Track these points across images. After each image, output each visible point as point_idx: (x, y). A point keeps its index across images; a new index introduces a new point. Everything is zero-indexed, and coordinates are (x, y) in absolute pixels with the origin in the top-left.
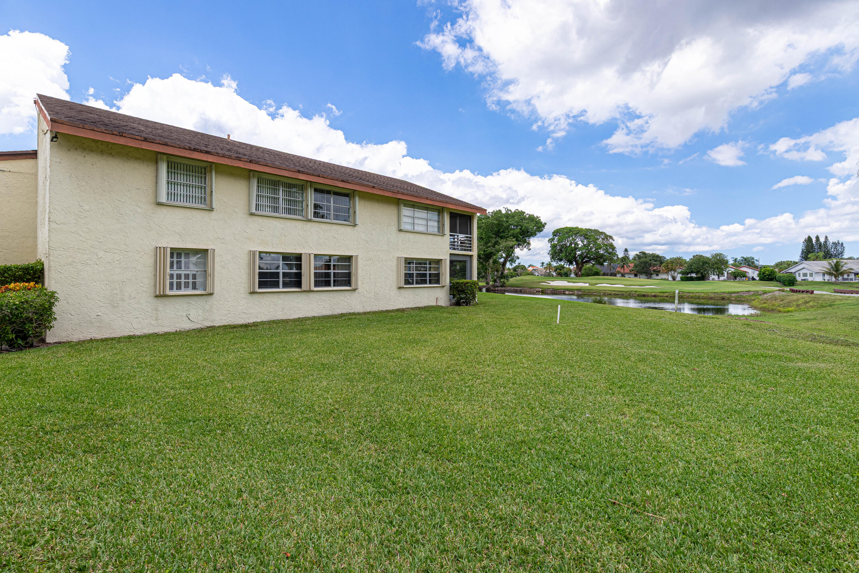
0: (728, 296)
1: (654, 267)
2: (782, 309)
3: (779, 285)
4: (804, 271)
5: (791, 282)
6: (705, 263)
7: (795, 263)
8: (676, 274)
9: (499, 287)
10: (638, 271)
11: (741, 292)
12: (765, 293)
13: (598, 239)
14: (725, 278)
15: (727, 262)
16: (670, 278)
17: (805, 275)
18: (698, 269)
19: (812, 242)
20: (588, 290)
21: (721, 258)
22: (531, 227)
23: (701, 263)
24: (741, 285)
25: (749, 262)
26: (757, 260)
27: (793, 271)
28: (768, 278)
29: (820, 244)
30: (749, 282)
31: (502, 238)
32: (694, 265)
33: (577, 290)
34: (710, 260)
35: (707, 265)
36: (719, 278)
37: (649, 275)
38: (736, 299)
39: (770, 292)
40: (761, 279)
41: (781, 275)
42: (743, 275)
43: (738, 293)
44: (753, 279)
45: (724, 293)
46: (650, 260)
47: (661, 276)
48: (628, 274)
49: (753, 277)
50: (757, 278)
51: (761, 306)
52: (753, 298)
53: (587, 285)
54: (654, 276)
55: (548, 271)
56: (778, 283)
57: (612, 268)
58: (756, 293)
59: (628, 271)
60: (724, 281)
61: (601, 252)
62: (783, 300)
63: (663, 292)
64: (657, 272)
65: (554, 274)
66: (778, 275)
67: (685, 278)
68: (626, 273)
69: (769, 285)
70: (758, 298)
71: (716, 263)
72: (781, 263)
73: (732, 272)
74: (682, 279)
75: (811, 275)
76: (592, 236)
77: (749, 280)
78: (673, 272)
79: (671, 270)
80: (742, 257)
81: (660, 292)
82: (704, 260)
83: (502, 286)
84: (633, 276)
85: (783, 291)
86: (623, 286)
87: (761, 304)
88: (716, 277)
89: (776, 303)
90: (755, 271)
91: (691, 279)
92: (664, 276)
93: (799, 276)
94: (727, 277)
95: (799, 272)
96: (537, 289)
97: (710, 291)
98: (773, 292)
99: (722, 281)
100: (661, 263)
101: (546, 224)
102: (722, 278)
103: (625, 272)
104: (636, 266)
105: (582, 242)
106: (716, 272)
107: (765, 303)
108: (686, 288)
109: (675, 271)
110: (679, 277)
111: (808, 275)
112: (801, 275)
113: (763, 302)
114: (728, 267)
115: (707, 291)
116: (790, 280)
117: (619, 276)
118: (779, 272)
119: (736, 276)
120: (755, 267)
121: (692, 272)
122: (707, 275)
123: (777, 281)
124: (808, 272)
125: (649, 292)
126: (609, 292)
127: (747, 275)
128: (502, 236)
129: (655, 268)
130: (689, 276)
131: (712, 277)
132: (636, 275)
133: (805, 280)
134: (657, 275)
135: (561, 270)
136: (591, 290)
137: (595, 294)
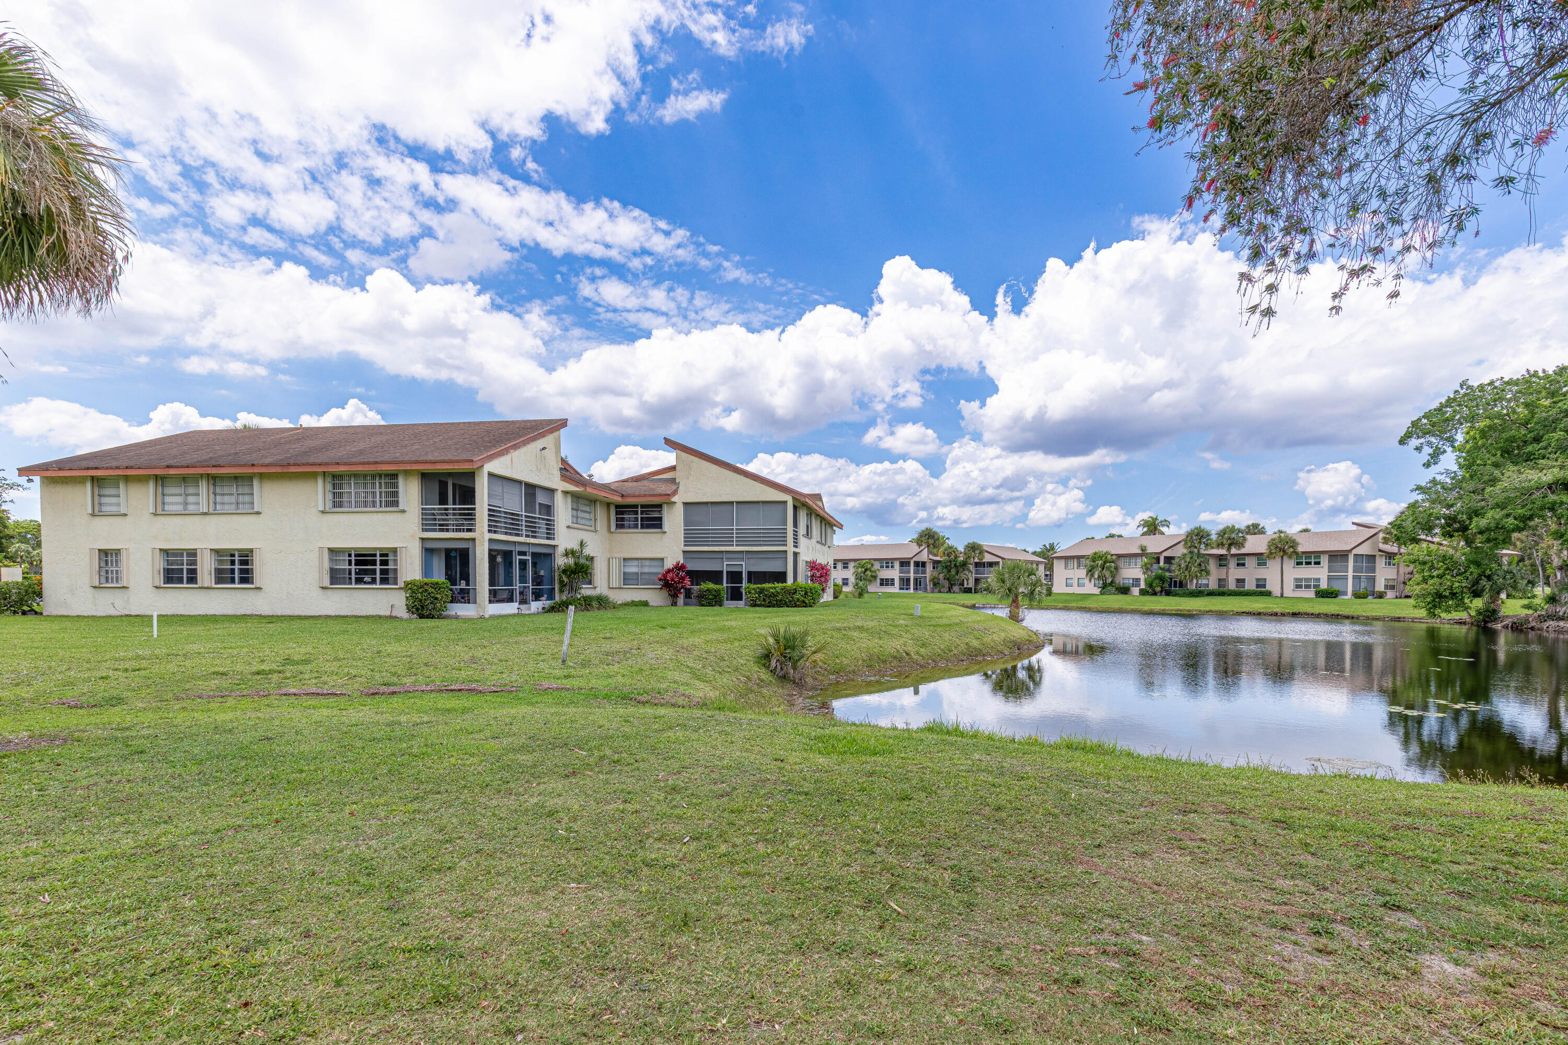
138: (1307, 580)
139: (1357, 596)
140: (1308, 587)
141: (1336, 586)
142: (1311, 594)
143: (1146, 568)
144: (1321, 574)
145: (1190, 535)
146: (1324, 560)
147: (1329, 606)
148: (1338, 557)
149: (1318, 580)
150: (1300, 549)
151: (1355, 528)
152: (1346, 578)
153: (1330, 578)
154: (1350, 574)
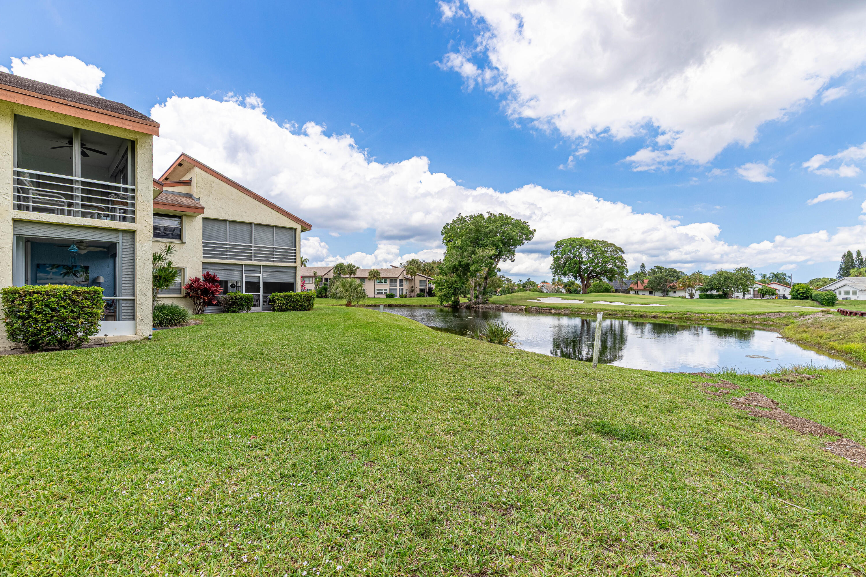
0: (750, 318)
1: (671, 283)
2: (836, 345)
3: (816, 304)
4: (846, 289)
5: (831, 301)
6: (727, 278)
7: (833, 280)
8: (694, 292)
9: (481, 304)
10: (652, 288)
11: (768, 313)
12: (802, 315)
13: (607, 252)
14: (752, 296)
15: (754, 278)
16: (688, 296)
17: (847, 293)
18: (719, 286)
19: (852, 257)
20: (576, 308)
21: (747, 273)
22: (516, 233)
23: (723, 279)
24: (769, 304)
25: (780, 279)
26: (789, 277)
27: (832, 288)
28: (802, 296)
29: (862, 259)
30: (780, 300)
31: (481, 246)
32: (715, 281)
33: (564, 308)
34: (733, 275)
35: (729, 280)
36: (744, 296)
37: (665, 292)
38: (761, 323)
39: (809, 314)
40: (793, 298)
41: (817, 292)
42: (773, 293)
43: (764, 314)
44: (784, 297)
45: (746, 314)
46: (666, 276)
47: (679, 294)
48: (643, 290)
49: (784, 295)
50: (789, 297)
51: (798, 336)
52: (785, 322)
53: (582, 302)
54: (671, 294)
55: (557, 287)
56: (815, 302)
57: (624, 285)
58: (789, 315)
59: (642, 288)
60: (750, 299)
61: (609, 266)
62: (834, 328)
63: (665, 313)
64: (674, 288)
65: (563, 290)
66: (814, 293)
67: (704, 295)
68: (640, 290)
69: (803, 304)
70: (793, 323)
71: (741, 279)
72: (817, 280)
73: (759, 289)
74: (701, 297)
75: (855, 293)
76: (599, 247)
77: (779, 298)
78: (690, 289)
79: (689, 287)
80: (771, 273)
81: (663, 312)
82: (727, 275)
83: (484, 303)
84: (648, 293)
85: (828, 312)
86: (623, 304)
87: (799, 333)
88: (740, 295)
89: (825, 333)
90: (787, 288)
91: (712, 297)
92: (682, 294)
93: (840, 294)
94: (754, 295)
95: (840, 290)
96: (521, 307)
97: (727, 312)
98: (813, 313)
99: (747, 299)
100: (678, 278)
101: (535, 230)
102: (747, 296)
103: (639, 288)
104: (650, 282)
105: (588, 254)
106: (740, 289)
107: (804, 331)
108: (697, 308)
109: (693, 287)
110: (697, 294)
111: (851, 293)
112: (843, 293)
113: (801, 329)
114: (754, 283)
115: (722, 312)
116: (829, 299)
117: (632, 293)
118: (816, 290)
119: (763, 294)
120: (787, 285)
121: (712, 289)
122: (730, 293)
123: (813, 300)
124: (851, 290)
125: (649, 312)
127: (777, 292)
128: (481, 244)
129: (672, 285)
130: (709, 293)
131: (736, 294)
132: (651, 293)
133: (846, 299)
134: (675, 292)
135: (570, 286)
136: (580, 308)
137: (584, 313)
138: (381, 290)
139: (401, 297)
140: (382, 293)
141: (393, 293)
142: (384, 296)
143: (316, 285)
144: (387, 287)
145: (337, 267)
146: (388, 281)
147: (390, 301)
148: (393, 280)
149: (386, 290)
150: (381, 276)
151: (391, 267)
152: (396, 289)
153: (390, 289)
154: (398, 287)
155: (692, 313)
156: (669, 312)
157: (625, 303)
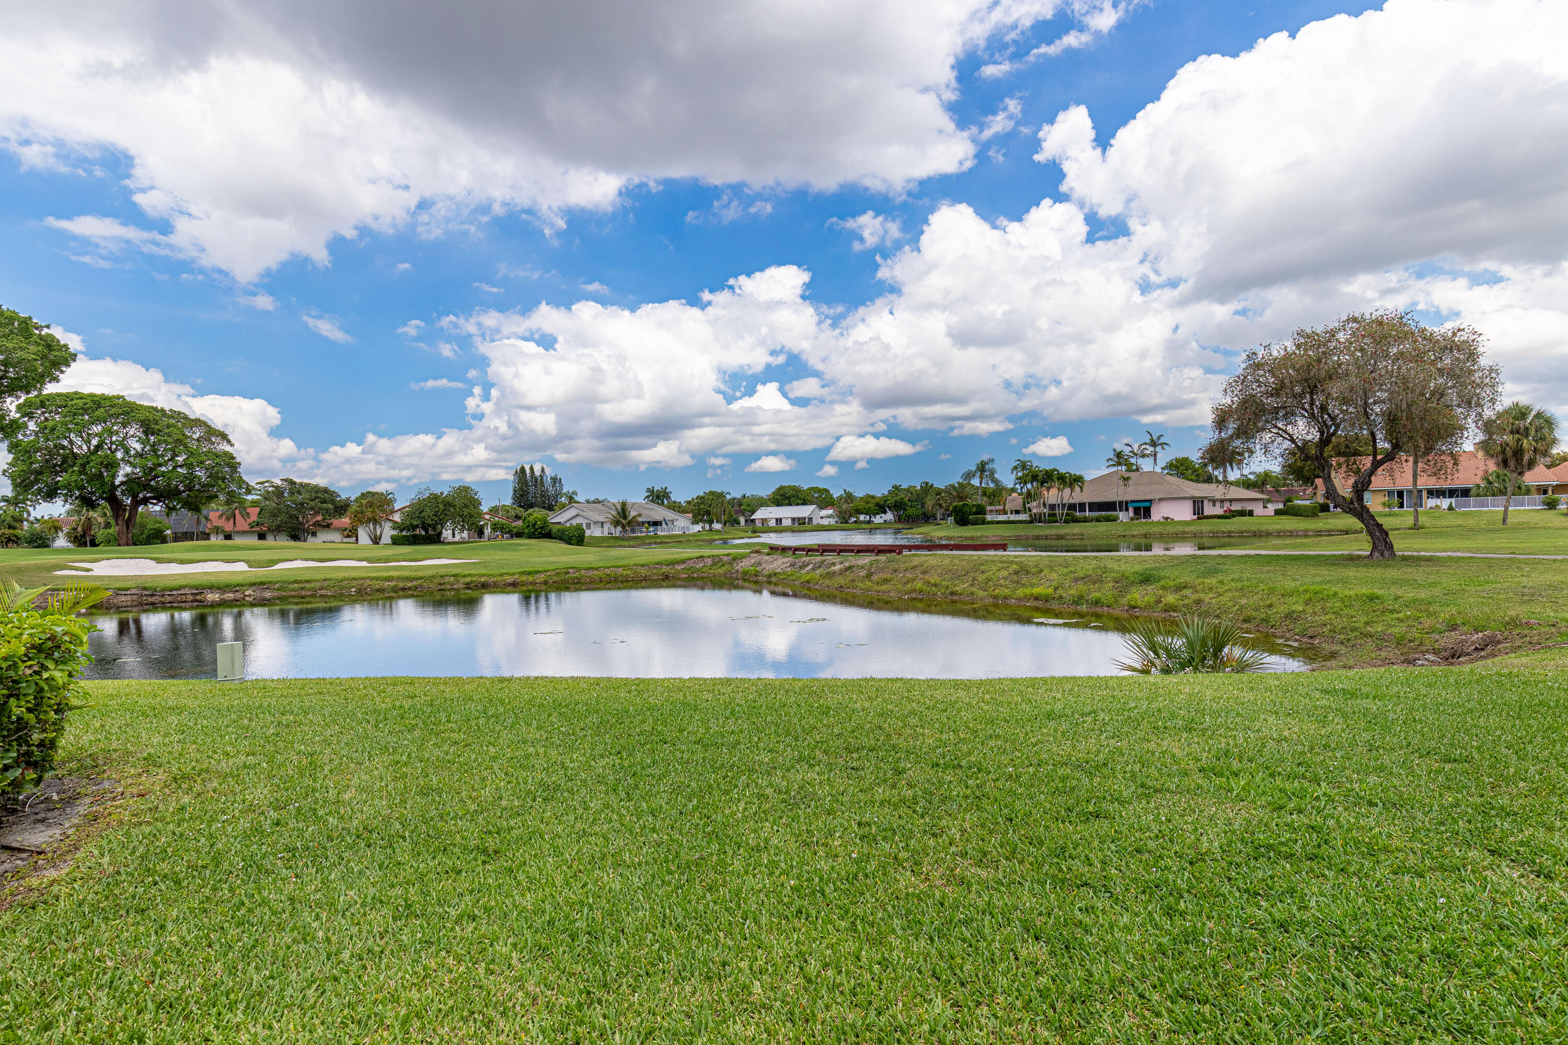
8: (378, 531)
13: (187, 437)
20: (296, 582)
28: (540, 533)
33: (252, 585)
36: (453, 536)
47: (322, 537)
48: (243, 533)
59: (246, 528)
61: (202, 473)
63: (529, 573)
67: (403, 537)
74: (396, 541)
76: (172, 425)
79: (369, 522)
81: (523, 573)
82: (446, 500)
91: (415, 540)
102: (458, 536)
103: (238, 528)
109: (378, 522)
117: (216, 538)
126: (377, 585)
130: (412, 533)
132: (261, 537)
134: (315, 534)
136: (307, 581)
137: (324, 592)
155: (579, 569)
156: (537, 572)
157: (369, 560)
